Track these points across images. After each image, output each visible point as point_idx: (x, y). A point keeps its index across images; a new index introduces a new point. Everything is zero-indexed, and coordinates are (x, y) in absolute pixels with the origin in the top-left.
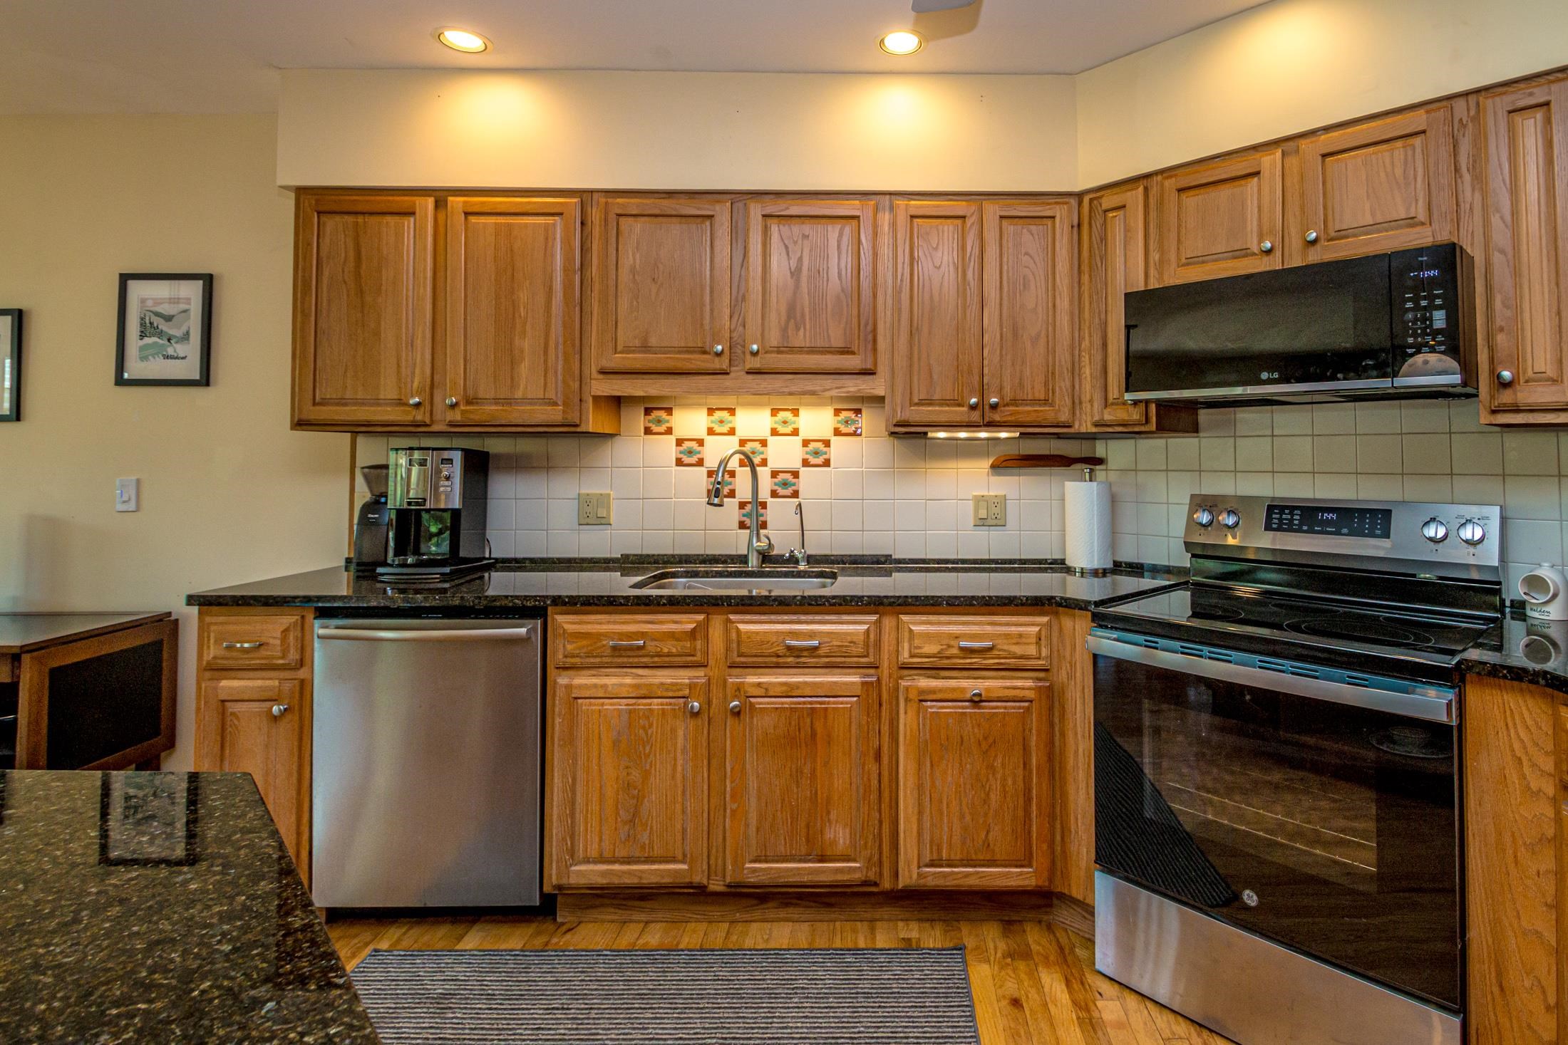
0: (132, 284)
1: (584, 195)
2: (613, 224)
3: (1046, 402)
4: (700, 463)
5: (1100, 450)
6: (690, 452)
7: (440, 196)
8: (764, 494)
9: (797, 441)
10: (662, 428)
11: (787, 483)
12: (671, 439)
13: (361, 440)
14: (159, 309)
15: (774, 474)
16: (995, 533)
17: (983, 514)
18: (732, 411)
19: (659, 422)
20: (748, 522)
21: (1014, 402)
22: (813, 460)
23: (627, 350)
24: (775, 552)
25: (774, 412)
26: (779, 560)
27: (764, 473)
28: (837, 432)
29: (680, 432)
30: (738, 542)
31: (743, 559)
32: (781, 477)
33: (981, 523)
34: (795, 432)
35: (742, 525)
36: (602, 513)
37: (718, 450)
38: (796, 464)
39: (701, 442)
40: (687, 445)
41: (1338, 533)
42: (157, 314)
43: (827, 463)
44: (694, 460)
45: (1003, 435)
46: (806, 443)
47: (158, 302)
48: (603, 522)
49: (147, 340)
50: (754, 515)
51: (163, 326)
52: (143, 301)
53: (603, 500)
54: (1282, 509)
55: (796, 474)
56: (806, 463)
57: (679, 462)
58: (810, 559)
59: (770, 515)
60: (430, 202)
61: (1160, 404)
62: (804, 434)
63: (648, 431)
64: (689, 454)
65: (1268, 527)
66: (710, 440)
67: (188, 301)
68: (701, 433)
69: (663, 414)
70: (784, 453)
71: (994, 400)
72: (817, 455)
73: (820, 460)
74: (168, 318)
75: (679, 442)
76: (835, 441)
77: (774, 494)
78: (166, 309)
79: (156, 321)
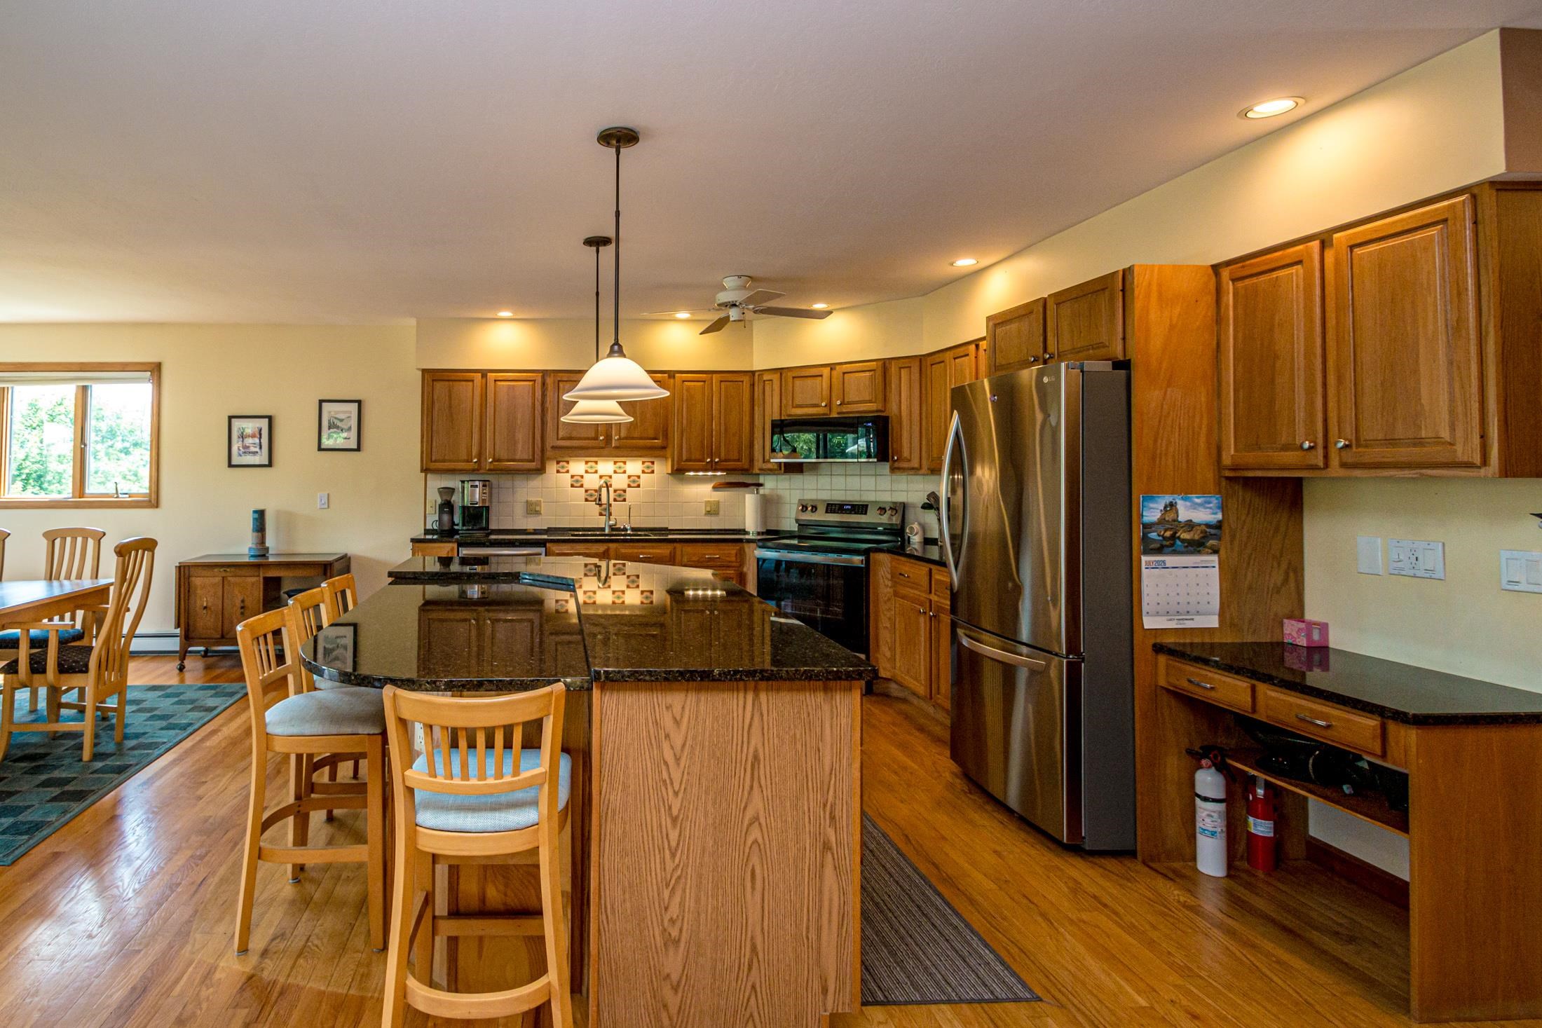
0: (324, 405)
1: (545, 373)
2: (556, 385)
3: (738, 460)
4: (582, 486)
5: (761, 481)
6: (577, 481)
7: (484, 373)
8: (611, 501)
9: (625, 476)
10: (564, 470)
11: (621, 496)
12: (568, 475)
13: (429, 476)
14: (337, 416)
15: (615, 491)
16: (713, 518)
17: (708, 509)
18: (596, 462)
19: (563, 467)
20: (604, 513)
21: (726, 461)
22: (632, 485)
23: (563, 439)
24: (617, 526)
25: (615, 463)
26: (619, 529)
27: (611, 490)
28: (643, 472)
29: (572, 472)
30: (601, 522)
31: (603, 529)
32: (618, 492)
33: (708, 513)
34: (625, 472)
35: (601, 514)
36: (538, 509)
37: (592, 482)
38: (625, 486)
39: (582, 477)
40: (575, 478)
41: (850, 513)
42: (336, 418)
43: (639, 486)
44: (579, 485)
45: (719, 473)
46: (629, 477)
47: (337, 412)
48: (538, 513)
49: (331, 430)
50: (606, 511)
51: (339, 424)
52: (330, 412)
53: (538, 503)
54: (832, 504)
55: (625, 491)
56: (629, 486)
57: (572, 486)
58: (633, 529)
59: (613, 509)
60: (480, 374)
61: (785, 464)
62: (629, 473)
63: (558, 472)
64: (577, 482)
65: (827, 512)
66: (586, 476)
67: (351, 412)
68: (583, 472)
69: (564, 464)
70: (619, 482)
71: (717, 460)
72: (634, 482)
73: (635, 485)
74: (341, 420)
75: (572, 477)
76: (643, 476)
77: (615, 500)
78: (341, 416)
79: (336, 421)
